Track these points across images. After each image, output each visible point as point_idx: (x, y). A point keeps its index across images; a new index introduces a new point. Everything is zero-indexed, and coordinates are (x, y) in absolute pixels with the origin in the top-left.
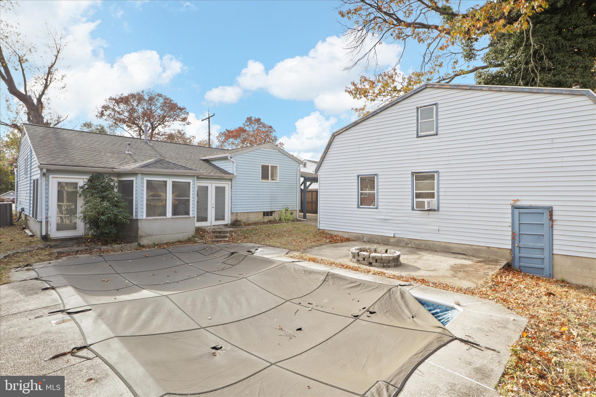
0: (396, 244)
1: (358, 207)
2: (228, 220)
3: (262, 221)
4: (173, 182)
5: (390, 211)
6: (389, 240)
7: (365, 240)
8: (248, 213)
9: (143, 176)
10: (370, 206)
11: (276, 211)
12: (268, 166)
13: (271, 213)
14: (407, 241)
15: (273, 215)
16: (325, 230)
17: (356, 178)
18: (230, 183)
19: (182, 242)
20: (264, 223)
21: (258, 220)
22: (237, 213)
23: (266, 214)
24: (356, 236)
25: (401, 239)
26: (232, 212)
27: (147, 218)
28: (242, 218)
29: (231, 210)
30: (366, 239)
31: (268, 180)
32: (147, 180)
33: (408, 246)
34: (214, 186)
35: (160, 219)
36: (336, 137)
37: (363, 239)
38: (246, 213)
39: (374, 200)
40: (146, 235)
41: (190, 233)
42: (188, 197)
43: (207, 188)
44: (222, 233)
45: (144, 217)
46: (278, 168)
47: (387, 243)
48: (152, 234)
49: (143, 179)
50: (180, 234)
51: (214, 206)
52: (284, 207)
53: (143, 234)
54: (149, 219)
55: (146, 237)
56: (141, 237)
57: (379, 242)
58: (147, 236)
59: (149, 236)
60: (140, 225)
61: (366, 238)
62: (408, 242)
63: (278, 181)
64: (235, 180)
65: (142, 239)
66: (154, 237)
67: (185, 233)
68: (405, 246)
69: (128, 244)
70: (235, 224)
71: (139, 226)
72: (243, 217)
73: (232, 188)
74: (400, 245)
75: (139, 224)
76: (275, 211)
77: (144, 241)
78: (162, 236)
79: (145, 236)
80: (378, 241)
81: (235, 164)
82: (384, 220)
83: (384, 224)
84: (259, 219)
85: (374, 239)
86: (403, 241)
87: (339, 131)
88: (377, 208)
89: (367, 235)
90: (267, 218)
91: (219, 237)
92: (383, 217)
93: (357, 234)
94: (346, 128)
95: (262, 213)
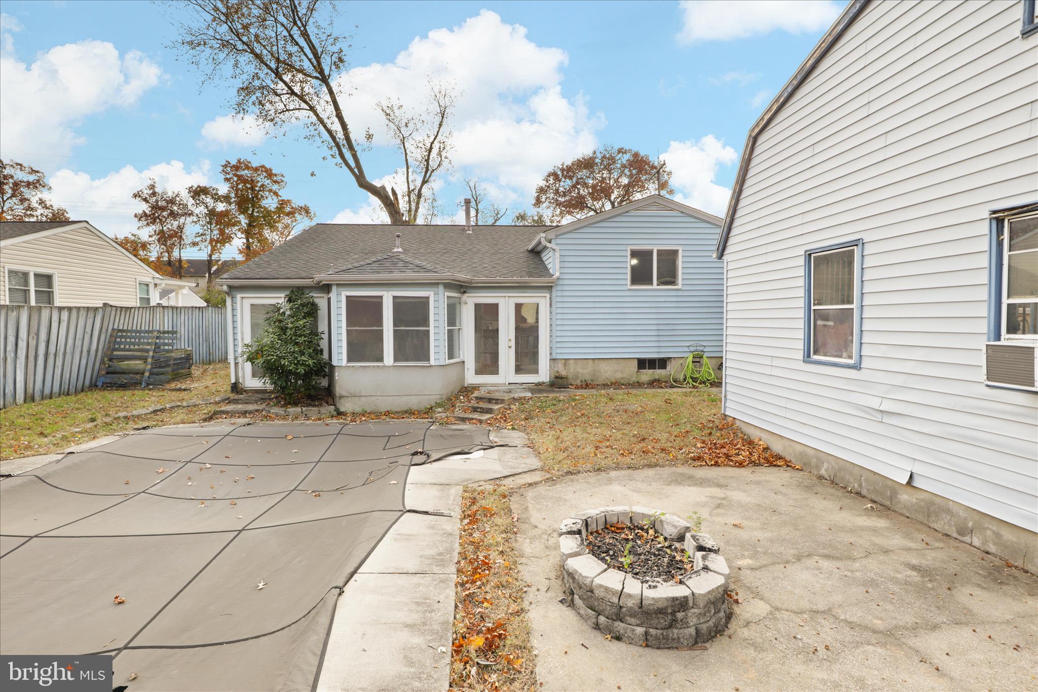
0: (921, 517)
1: (807, 358)
2: (544, 375)
3: (634, 379)
4: (394, 297)
5: (899, 380)
6: (893, 496)
7: (823, 472)
8: (596, 361)
9: (340, 289)
10: (840, 357)
11: (674, 358)
12: (650, 253)
13: (662, 363)
14: (965, 519)
15: (668, 368)
16: (737, 422)
17: (801, 261)
18: (548, 295)
19: (414, 414)
20: (639, 385)
21: (623, 378)
22: (565, 359)
23: (643, 364)
24: (801, 453)
25: (937, 500)
26: (554, 357)
27: (348, 365)
28: (581, 371)
29: (551, 354)
30: (826, 470)
31: (652, 284)
32: (347, 297)
33: (967, 539)
34: (512, 303)
35: (374, 366)
36: (761, 140)
37: (818, 467)
38: (590, 362)
39: (850, 338)
40: (349, 395)
41: (433, 397)
42: (427, 327)
43: (496, 306)
44: (494, 402)
45: (344, 362)
46: (680, 254)
47: (888, 503)
48: (360, 392)
49: (339, 294)
50: (412, 397)
51: (513, 344)
52: (692, 349)
53: (344, 394)
54: (353, 366)
55: (349, 399)
56: (341, 397)
57: (864, 492)
58: (351, 397)
59: (355, 396)
60: (338, 376)
61: (825, 465)
62: (970, 524)
63: (679, 287)
64: (560, 288)
65: (342, 400)
66: (363, 399)
67: (422, 397)
68: (955, 535)
69: (313, 409)
70: (558, 383)
71: (337, 378)
72: (583, 368)
73: (553, 306)
74: (935, 526)
75: (336, 374)
76: (671, 358)
77: (346, 405)
78: (379, 398)
79: (347, 397)
80: (860, 485)
81: (557, 254)
82: (879, 415)
83: (880, 429)
84: (625, 375)
85: (847, 477)
86: (949, 511)
87: (762, 118)
88: (857, 367)
89: (831, 458)
90: (647, 375)
91: (479, 410)
92: (875, 403)
93: (804, 447)
94: (776, 101)
95: (636, 362)
